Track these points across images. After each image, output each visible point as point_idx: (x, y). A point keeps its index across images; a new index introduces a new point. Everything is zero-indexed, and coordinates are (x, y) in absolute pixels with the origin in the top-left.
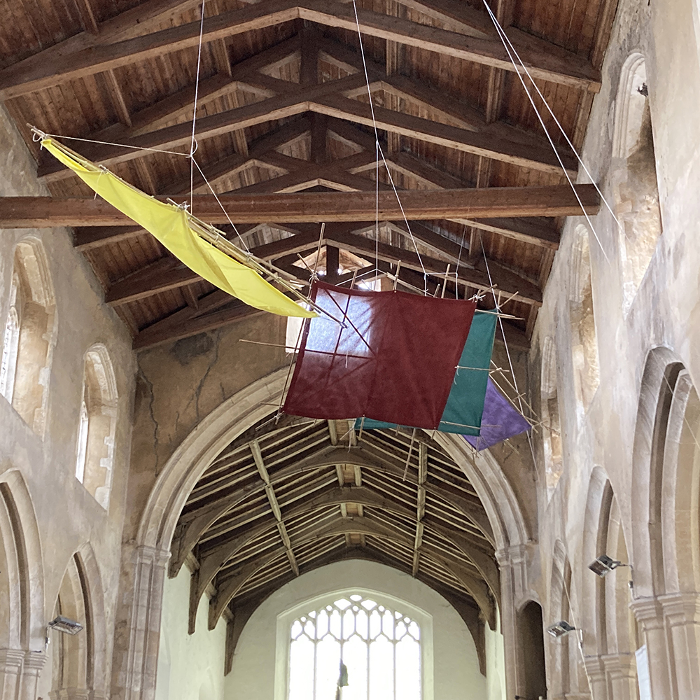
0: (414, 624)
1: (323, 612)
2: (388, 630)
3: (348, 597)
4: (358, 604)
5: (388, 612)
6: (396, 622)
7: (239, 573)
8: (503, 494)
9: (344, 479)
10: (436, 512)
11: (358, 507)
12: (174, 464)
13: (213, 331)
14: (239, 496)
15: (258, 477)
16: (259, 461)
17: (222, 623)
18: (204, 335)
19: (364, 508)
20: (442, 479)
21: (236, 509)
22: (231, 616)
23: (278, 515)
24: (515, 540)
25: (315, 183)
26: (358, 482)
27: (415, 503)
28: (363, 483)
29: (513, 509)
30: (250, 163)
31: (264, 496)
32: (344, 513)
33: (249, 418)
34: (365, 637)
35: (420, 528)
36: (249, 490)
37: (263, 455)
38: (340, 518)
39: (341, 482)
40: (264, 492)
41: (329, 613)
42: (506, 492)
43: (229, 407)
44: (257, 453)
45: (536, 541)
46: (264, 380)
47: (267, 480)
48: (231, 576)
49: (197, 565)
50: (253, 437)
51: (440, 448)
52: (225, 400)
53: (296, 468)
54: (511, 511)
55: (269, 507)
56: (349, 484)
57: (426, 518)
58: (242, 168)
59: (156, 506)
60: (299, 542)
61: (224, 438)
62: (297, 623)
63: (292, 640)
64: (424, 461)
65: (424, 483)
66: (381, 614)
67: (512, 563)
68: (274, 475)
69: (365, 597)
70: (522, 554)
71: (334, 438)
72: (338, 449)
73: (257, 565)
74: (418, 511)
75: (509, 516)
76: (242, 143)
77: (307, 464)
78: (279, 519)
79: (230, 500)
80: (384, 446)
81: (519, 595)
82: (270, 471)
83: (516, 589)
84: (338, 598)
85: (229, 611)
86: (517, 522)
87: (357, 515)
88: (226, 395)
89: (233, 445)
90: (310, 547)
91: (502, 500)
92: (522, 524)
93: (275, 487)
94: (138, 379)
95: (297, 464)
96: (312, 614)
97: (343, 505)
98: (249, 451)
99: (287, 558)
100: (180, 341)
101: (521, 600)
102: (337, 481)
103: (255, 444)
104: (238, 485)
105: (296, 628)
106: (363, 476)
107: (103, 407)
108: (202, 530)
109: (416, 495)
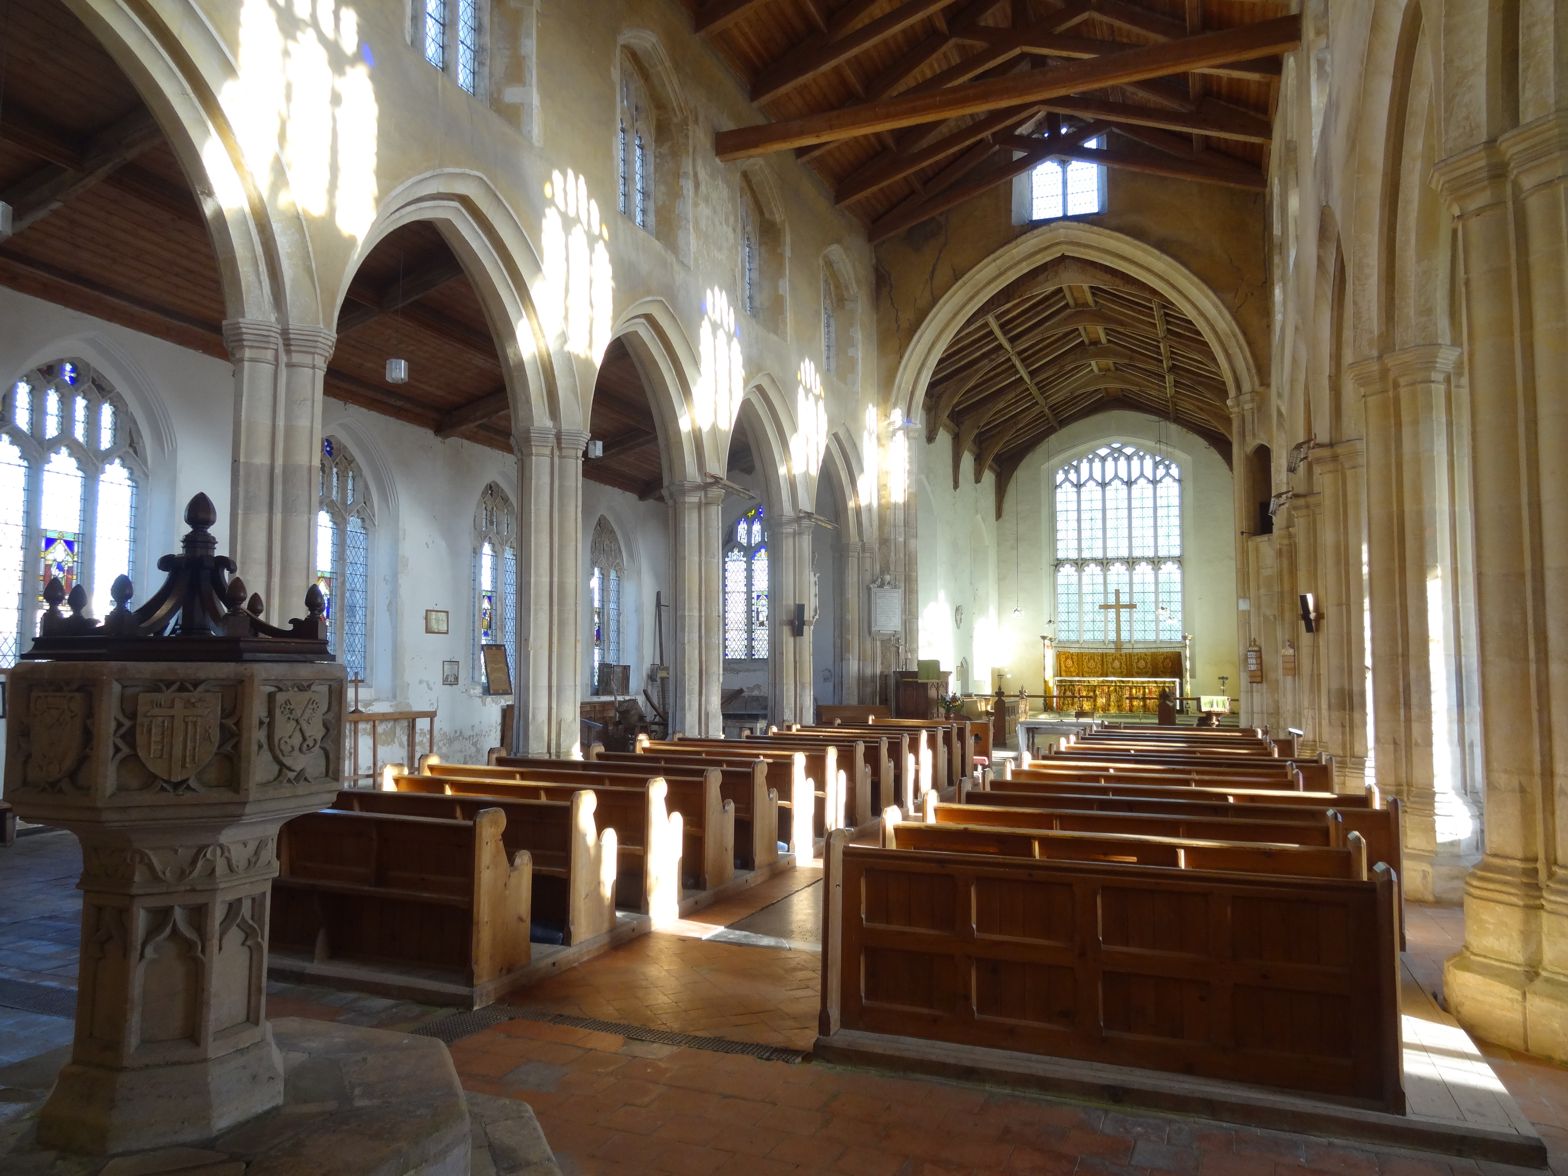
0: (1173, 466)
1: (1085, 461)
2: (1149, 473)
3: (1108, 446)
4: (1119, 450)
5: (1148, 457)
6: (1156, 465)
7: (999, 432)
8: (1235, 344)
9: (1090, 339)
10: (1183, 362)
11: (1109, 362)
12: (915, 346)
13: (941, 214)
14: (984, 366)
15: (1000, 347)
16: (998, 332)
17: (989, 477)
18: (933, 219)
19: (1115, 363)
20: (1182, 332)
21: (984, 378)
22: (999, 471)
23: (1026, 378)
24: (1246, 387)
25: (1017, 51)
26: (1103, 339)
27: (1160, 354)
28: (1109, 341)
29: (1245, 358)
30: (952, 42)
31: (1010, 363)
32: (1095, 369)
33: (981, 295)
34: (1126, 480)
35: (1169, 379)
36: (994, 360)
37: (1002, 326)
38: (1092, 375)
39: (1087, 342)
40: (1009, 359)
41: (1091, 461)
42: (1237, 341)
43: (961, 287)
44: (994, 326)
45: (1268, 386)
46: (992, 257)
47: (1009, 349)
48: (993, 435)
49: (956, 429)
50: (988, 313)
51: (1173, 304)
52: (957, 280)
53: (1037, 335)
54: (1243, 361)
55: (1017, 372)
56: (1095, 343)
57: (1173, 369)
58: (944, 48)
59: (903, 385)
60: (1053, 400)
61: (959, 317)
62: (1061, 472)
63: (1056, 487)
64: (1161, 316)
65: (1165, 337)
66: (1142, 458)
67: (1243, 410)
68: (1016, 343)
69: (1124, 445)
70: (1252, 401)
71: (1071, 302)
72: (1077, 312)
73: (1016, 424)
74: (1164, 362)
75: (1241, 365)
76: (941, 24)
77: (1047, 330)
78: (1029, 382)
79: (976, 371)
80: (1122, 305)
81: (1249, 438)
82: (1012, 340)
83: (1247, 433)
84: (1100, 447)
85: (995, 466)
86: (1248, 369)
87: (1109, 370)
88: (957, 275)
89: (969, 322)
90: (1066, 403)
91: (1234, 350)
92: (1254, 371)
93: (1020, 353)
94: (877, 270)
95: (1037, 331)
96: (1075, 463)
97: (1093, 363)
98: (986, 325)
99: (1045, 415)
100: (912, 227)
101: (1252, 444)
102: (1083, 341)
103: (991, 319)
104: (984, 356)
105: (1060, 477)
106: (1107, 334)
107: (846, 302)
108: (953, 399)
109: (1159, 348)
